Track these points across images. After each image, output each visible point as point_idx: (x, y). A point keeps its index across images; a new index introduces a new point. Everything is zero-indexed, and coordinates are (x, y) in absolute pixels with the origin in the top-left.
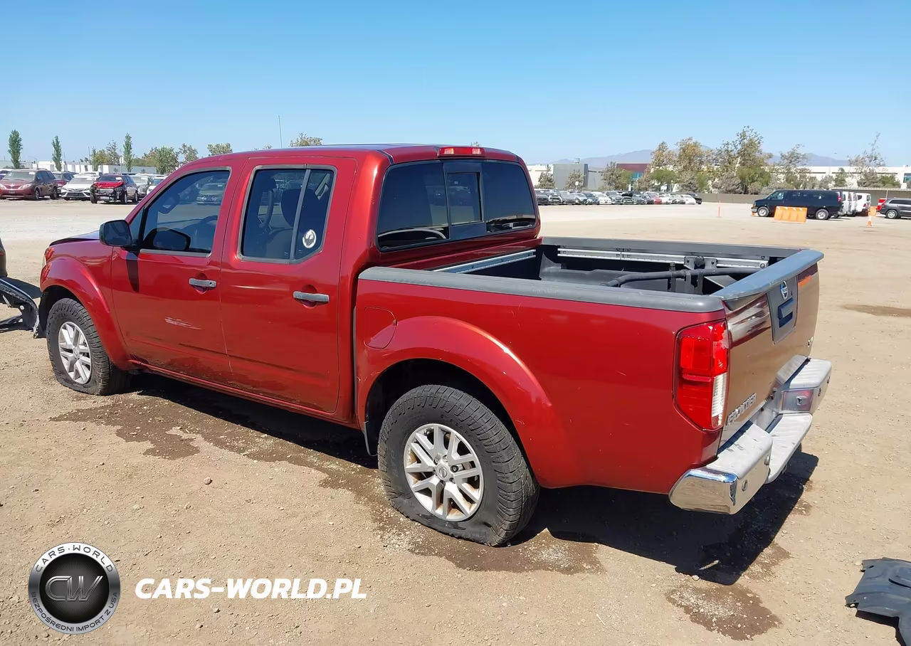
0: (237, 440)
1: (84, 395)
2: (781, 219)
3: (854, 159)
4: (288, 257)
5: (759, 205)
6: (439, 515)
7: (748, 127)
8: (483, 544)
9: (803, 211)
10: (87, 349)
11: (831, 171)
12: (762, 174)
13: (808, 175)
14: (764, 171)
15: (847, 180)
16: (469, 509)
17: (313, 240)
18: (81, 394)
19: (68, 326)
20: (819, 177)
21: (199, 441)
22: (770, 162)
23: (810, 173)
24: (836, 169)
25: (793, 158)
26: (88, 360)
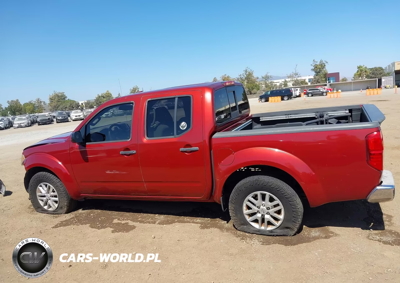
0: (148, 219)
1: (57, 215)
2: (272, 102)
3: (289, 75)
4: (173, 135)
5: (261, 98)
6: (264, 229)
7: (248, 67)
8: (287, 236)
9: (279, 98)
10: (56, 194)
11: (281, 81)
12: (256, 86)
13: (273, 84)
14: (256, 84)
15: (288, 84)
16: (278, 224)
17: (185, 126)
18: (55, 215)
19: (43, 185)
20: (278, 84)
21: (131, 223)
22: (258, 80)
23: (274, 83)
24: (283, 80)
25: (267, 78)
26: (57, 199)
